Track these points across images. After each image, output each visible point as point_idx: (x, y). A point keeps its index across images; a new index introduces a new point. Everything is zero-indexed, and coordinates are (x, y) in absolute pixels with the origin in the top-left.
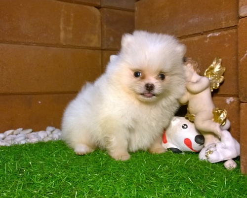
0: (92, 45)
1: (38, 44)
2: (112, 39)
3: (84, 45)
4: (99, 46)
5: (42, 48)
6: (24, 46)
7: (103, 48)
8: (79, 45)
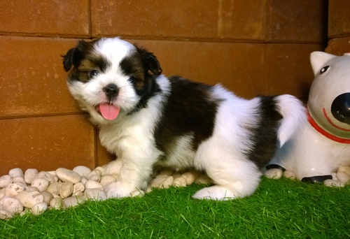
0: (255, 37)
1: (191, 39)
3: (246, 38)
4: (263, 38)
5: (196, 44)
6: (176, 42)
7: (267, 41)
8: (240, 38)
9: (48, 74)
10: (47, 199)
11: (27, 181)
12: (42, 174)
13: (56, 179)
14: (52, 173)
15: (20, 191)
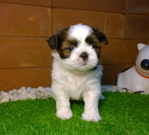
2: (131, 33)
3: (116, 37)
4: (124, 37)
7: (126, 38)
8: (114, 37)
9: (36, 52)
10: (36, 96)
11: (28, 91)
12: (34, 89)
13: (39, 91)
14: (37, 89)
15: (26, 93)
